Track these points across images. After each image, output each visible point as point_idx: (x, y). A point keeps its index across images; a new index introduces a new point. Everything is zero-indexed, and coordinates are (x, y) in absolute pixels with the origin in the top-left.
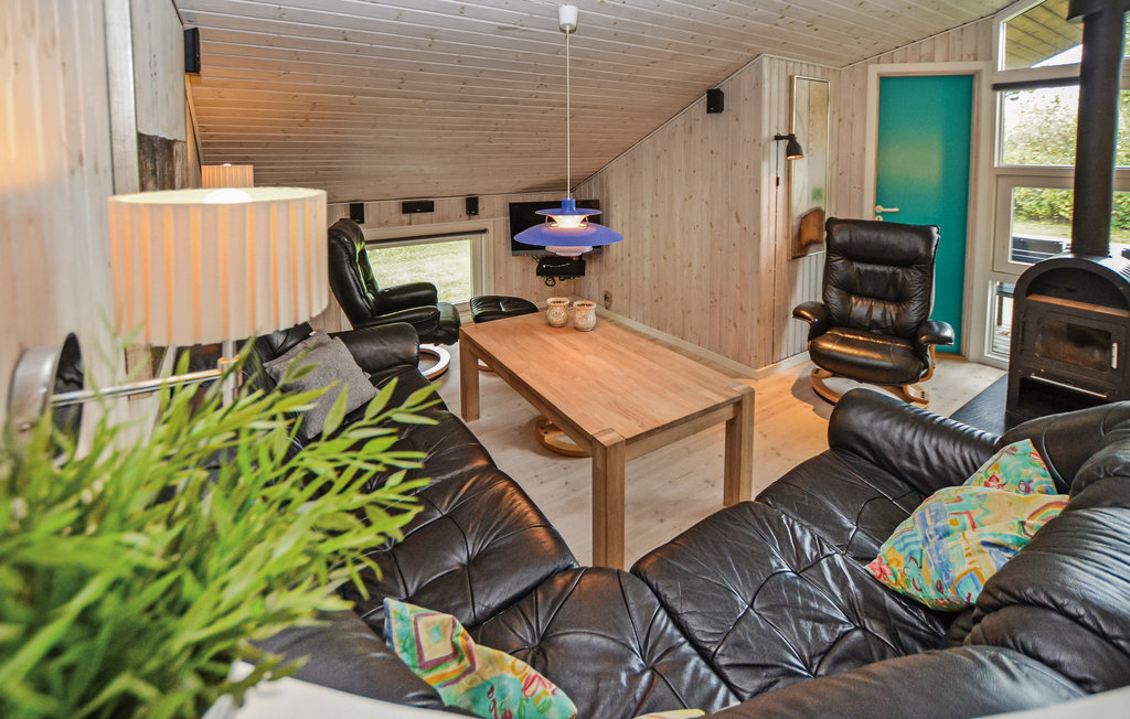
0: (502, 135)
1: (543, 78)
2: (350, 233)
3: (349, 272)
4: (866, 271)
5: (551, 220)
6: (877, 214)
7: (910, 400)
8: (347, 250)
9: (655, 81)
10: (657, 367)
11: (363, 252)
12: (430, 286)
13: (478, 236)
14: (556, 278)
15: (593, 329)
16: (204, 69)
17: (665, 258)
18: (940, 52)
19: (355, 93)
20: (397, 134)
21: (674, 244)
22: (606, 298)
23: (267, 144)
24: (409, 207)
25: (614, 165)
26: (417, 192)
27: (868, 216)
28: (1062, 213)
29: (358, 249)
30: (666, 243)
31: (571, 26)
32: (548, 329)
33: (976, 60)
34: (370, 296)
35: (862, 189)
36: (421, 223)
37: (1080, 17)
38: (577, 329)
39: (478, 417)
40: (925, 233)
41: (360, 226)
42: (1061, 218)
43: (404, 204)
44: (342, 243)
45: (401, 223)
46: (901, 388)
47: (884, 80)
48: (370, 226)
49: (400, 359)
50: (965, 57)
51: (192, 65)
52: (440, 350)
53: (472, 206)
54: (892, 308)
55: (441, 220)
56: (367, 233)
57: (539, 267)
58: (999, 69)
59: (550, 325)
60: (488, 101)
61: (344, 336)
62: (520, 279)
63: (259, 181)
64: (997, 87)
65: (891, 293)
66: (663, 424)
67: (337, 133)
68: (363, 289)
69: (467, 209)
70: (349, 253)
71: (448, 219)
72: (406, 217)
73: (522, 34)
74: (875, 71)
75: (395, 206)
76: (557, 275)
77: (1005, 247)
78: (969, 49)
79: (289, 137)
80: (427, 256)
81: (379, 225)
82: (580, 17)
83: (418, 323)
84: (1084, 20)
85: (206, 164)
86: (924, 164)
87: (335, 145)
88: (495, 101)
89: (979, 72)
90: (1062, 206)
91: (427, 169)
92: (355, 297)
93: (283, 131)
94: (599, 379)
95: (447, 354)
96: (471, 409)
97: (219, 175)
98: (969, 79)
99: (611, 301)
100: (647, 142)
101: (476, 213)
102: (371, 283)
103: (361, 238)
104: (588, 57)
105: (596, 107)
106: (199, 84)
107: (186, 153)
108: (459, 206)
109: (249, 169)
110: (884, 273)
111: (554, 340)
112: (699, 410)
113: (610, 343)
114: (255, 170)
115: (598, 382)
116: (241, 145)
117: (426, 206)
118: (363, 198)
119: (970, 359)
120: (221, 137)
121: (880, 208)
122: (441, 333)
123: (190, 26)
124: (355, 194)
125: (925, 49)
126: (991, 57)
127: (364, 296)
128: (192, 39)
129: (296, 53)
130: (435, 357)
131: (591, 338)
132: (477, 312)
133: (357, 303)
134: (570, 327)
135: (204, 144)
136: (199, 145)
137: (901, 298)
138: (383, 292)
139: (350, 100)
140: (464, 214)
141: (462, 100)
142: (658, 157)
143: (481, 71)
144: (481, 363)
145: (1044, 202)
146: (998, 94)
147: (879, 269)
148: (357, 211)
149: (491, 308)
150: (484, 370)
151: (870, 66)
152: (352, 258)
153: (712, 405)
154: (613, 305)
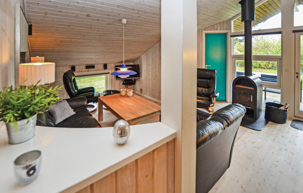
0: (111, 48)
1: (120, 35)
2: (71, 74)
3: (70, 84)
4: (201, 81)
5: (119, 69)
6: (206, 67)
7: (210, 111)
8: (69, 78)
9: (149, 35)
10: (145, 104)
11: (74, 79)
12: (93, 88)
13: (107, 74)
14: (128, 85)
15: (132, 96)
16: (33, 33)
17: (155, 79)
18: (219, 28)
19: (72, 39)
20: (83, 48)
21: (157, 76)
22: (141, 90)
23: (49, 51)
24: (88, 67)
25: (143, 56)
26: (90, 63)
27: (204, 67)
28: (262, 66)
29: (73, 78)
30: (155, 75)
31: (124, 23)
32: (120, 97)
33: (227, 30)
34: (76, 91)
35: (202, 61)
36: (92, 71)
37: (244, 21)
38: (128, 97)
39: (102, 120)
40: (214, 71)
41: (74, 72)
42: (262, 67)
43: (86, 66)
44: (68, 76)
45: (86, 71)
46: (208, 109)
47: (207, 35)
48: (77, 72)
49: (81, 105)
50: (224, 29)
51: (30, 33)
52: (94, 104)
53: (105, 66)
54: (207, 89)
55: (97, 70)
56: (76, 74)
57: (123, 82)
58: (232, 32)
59: (121, 96)
60: (106, 40)
61: (67, 100)
62: (118, 85)
63: (46, 61)
64: (231, 36)
65: (207, 86)
66: (141, 116)
67: (67, 48)
68: (74, 89)
69: (104, 67)
70: (70, 79)
71: (99, 70)
72: (87, 70)
73: (113, 25)
74: (204, 32)
75: (84, 67)
76: (128, 84)
77: (235, 74)
78: (225, 27)
79: (55, 49)
80: (96, 81)
81: (79, 72)
82: (127, 21)
83: (88, 97)
84: (244, 22)
85: (32, 56)
86: (217, 54)
87: (67, 51)
88: (109, 40)
89: (228, 33)
90: (262, 65)
91: (92, 57)
92: (71, 90)
93: (53, 48)
94: (130, 107)
95: (96, 105)
96: (101, 118)
97: (35, 59)
98: (226, 34)
99: (142, 91)
100: (151, 49)
101: (107, 68)
102: (76, 87)
103: (74, 75)
104: (131, 30)
105: (136, 41)
106: (31, 37)
107: (28, 54)
108: (101, 67)
109: (43, 58)
110: (205, 81)
111: (121, 99)
112: (151, 113)
113: (135, 99)
114: (45, 58)
115: (129, 108)
116: (42, 51)
117: (93, 67)
118: (75, 65)
119: (228, 102)
120: (36, 49)
121: (206, 66)
122: (94, 100)
123: (30, 24)
124: (73, 64)
125: (215, 27)
126: (230, 29)
127: (74, 90)
128: (30, 27)
129: (56, 29)
130: (93, 106)
131: (131, 99)
132: (105, 94)
133: (72, 92)
134: (126, 96)
135: (32, 51)
136: (30, 52)
137: (208, 87)
138: (80, 90)
139: (71, 40)
140: (103, 69)
141: (100, 40)
142: (153, 53)
143: (104, 33)
144: (104, 107)
145: (258, 64)
146: (232, 38)
147: (204, 80)
148: (73, 68)
149: (108, 93)
150: (105, 109)
151: (203, 31)
152: (71, 80)
153: (154, 111)
154: (143, 92)
